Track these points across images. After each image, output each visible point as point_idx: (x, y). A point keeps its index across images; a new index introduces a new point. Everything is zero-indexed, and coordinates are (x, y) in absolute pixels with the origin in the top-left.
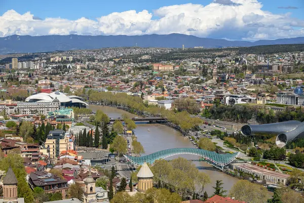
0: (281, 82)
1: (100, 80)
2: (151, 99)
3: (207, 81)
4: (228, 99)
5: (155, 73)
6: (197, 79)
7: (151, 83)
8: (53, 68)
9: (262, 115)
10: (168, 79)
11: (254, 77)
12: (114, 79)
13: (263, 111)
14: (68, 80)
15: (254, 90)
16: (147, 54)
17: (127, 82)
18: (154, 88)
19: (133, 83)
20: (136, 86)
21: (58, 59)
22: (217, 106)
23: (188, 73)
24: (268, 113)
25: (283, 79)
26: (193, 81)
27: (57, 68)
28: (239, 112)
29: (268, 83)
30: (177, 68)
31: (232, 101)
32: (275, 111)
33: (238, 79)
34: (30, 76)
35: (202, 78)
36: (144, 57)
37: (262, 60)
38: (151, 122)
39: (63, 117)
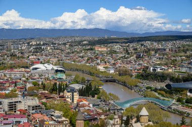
0: (174, 58)
1: (66, 56)
2: (101, 68)
3: (130, 57)
4: (151, 68)
5: (97, 52)
6: (125, 56)
7: (97, 58)
8: (33, 48)
9: (173, 78)
10: (106, 56)
11: (157, 55)
12: (74, 56)
13: (174, 76)
14: (46, 56)
15: (159, 62)
16: (85, 40)
17: (83, 57)
18: (99, 61)
19: (86, 58)
20: (88, 60)
21: (34, 43)
22: (145, 72)
23: (118, 53)
24: (176, 77)
25: (174, 57)
26: (122, 57)
27: (36, 48)
28: (159, 76)
29: (166, 59)
30: (109, 49)
31: (154, 70)
32: (181, 76)
33: (148, 57)
34: (22, 53)
35: (127, 55)
36: (84, 43)
37: (156, 45)
38: (107, 81)
39: (61, 79)
